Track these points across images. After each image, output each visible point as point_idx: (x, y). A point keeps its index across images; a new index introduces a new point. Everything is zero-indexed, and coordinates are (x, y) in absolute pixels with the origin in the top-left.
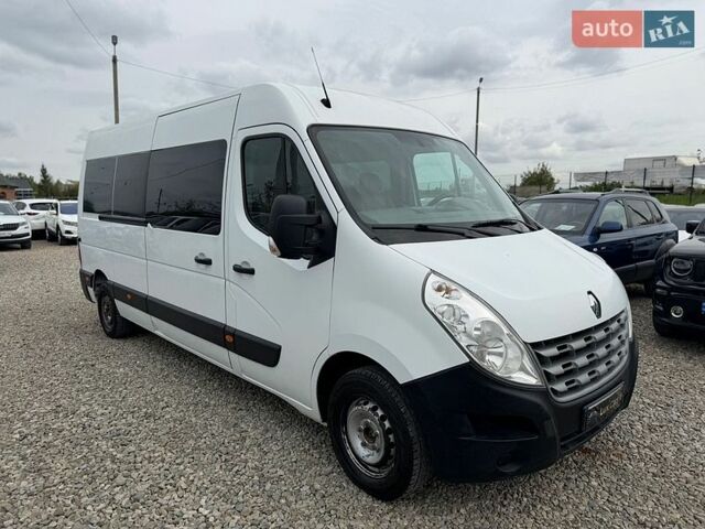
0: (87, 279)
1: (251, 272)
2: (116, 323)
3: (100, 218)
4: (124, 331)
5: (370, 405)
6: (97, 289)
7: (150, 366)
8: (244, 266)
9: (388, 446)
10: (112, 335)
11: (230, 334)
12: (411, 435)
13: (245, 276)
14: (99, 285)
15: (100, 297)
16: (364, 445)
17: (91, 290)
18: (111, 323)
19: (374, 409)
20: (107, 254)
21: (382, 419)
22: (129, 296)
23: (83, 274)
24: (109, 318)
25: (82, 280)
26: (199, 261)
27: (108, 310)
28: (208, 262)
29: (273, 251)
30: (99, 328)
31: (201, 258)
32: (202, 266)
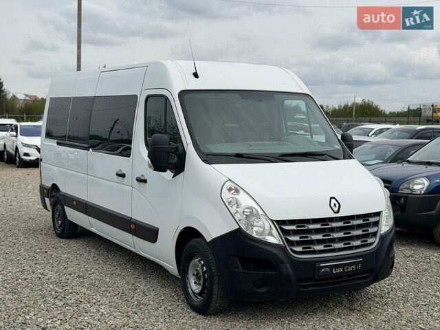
0: (45, 191)
1: (145, 181)
2: (65, 225)
3: (58, 144)
4: (70, 232)
5: (199, 259)
6: (52, 199)
7: (86, 255)
8: (142, 178)
9: (205, 280)
10: (61, 236)
11: (133, 223)
12: (213, 271)
13: (142, 184)
14: (53, 196)
15: (54, 206)
16: (195, 283)
17: (47, 200)
18: (61, 226)
19: (200, 261)
20: (60, 172)
21: (203, 265)
22: (75, 203)
23: (42, 188)
24: (60, 222)
25: (41, 193)
26: (118, 175)
27: (59, 215)
28: (123, 176)
29: (150, 167)
30: (52, 231)
31: (120, 173)
32: (120, 178)
